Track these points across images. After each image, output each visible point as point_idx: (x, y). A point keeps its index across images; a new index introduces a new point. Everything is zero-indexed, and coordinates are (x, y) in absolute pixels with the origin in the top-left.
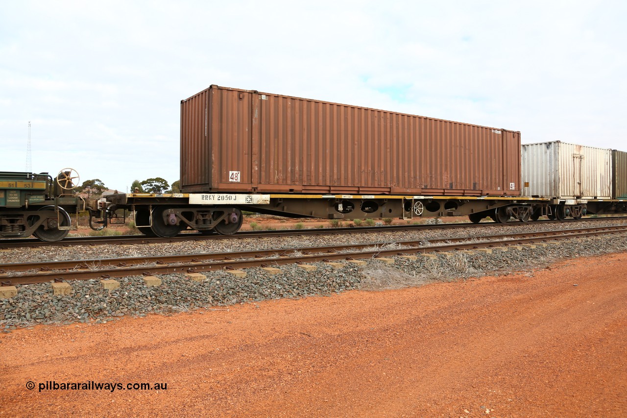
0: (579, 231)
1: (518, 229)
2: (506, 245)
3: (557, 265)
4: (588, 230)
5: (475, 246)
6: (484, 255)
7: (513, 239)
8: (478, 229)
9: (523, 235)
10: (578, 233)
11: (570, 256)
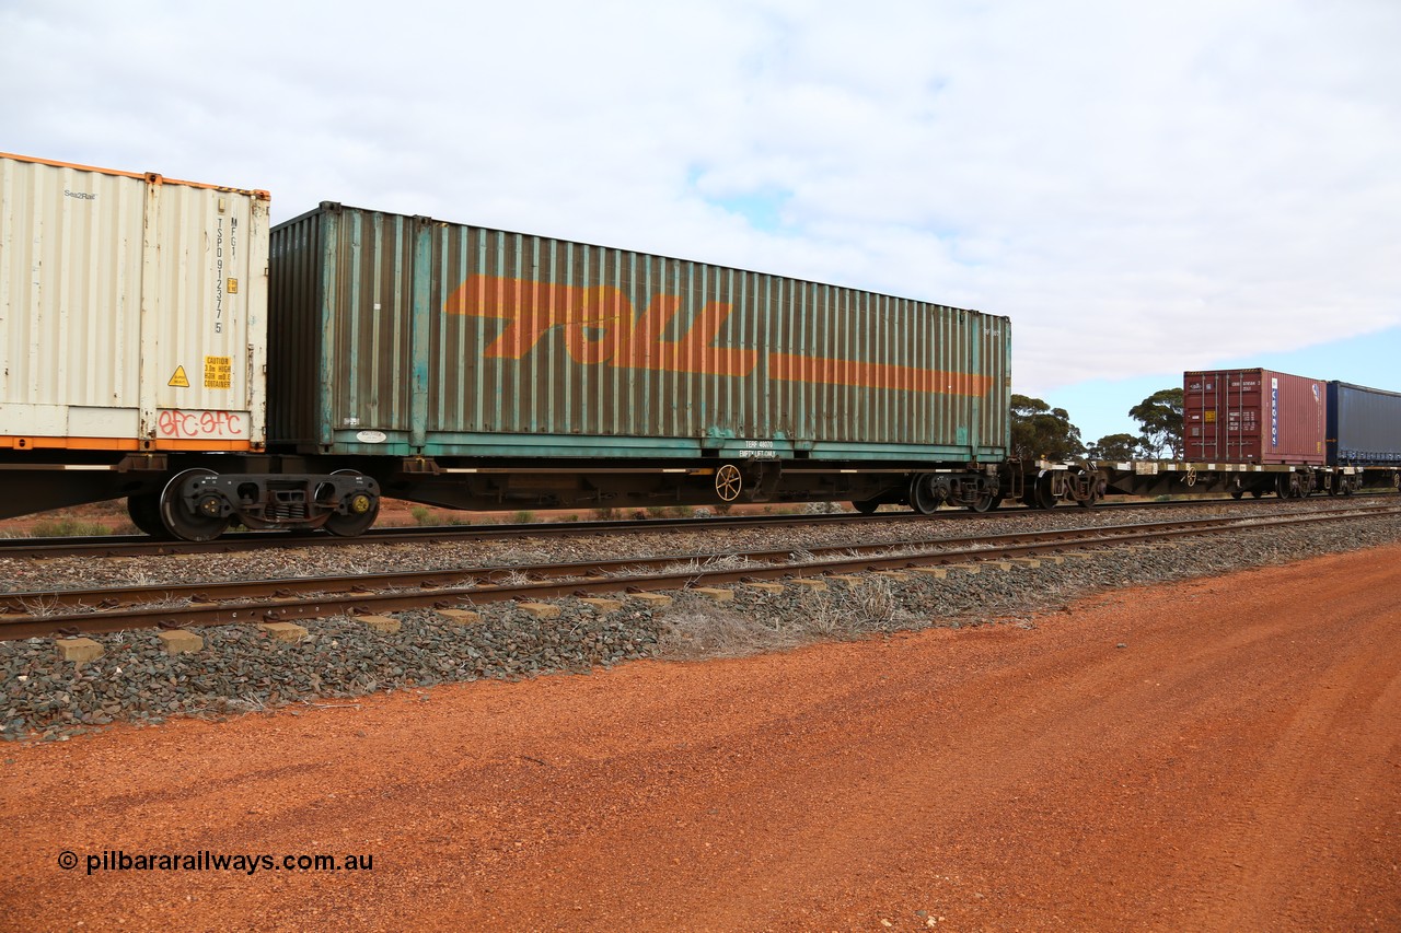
0: (1132, 530)
1: (1003, 525)
2: (977, 560)
3: (1085, 602)
4: (1150, 528)
5: (909, 563)
6: (930, 581)
7: (992, 547)
8: (918, 525)
9: (1015, 539)
10: (1130, 534)
11: (1111, 584)
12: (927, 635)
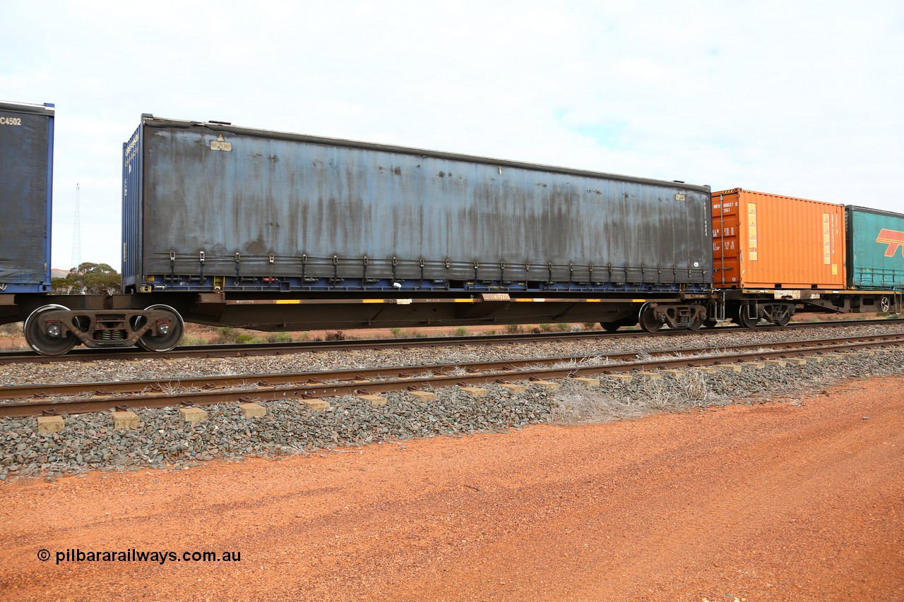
0: (871, 338)
1: (780, 336)
2: (762, 359)
3: (838, 388)
4: (884, 337)
5: (716, 361)
6: (730, 374)
7: (772, 350)
8: (721, 336)
9: (788, 345)
10: (870, 342)
11: (857, 375)
12: (729, 409)
